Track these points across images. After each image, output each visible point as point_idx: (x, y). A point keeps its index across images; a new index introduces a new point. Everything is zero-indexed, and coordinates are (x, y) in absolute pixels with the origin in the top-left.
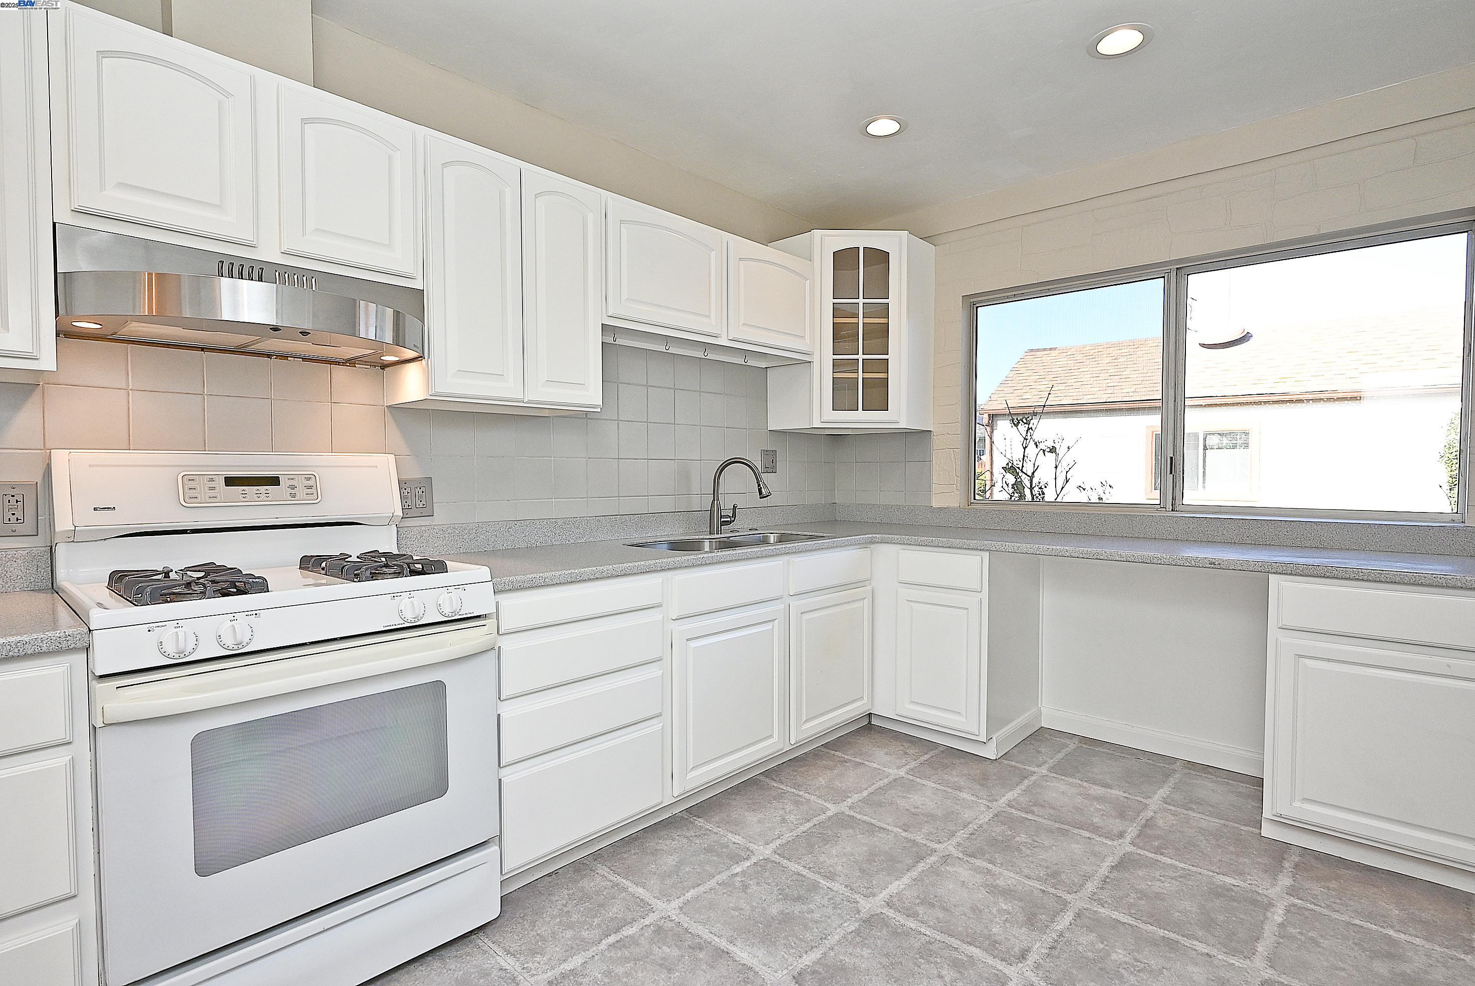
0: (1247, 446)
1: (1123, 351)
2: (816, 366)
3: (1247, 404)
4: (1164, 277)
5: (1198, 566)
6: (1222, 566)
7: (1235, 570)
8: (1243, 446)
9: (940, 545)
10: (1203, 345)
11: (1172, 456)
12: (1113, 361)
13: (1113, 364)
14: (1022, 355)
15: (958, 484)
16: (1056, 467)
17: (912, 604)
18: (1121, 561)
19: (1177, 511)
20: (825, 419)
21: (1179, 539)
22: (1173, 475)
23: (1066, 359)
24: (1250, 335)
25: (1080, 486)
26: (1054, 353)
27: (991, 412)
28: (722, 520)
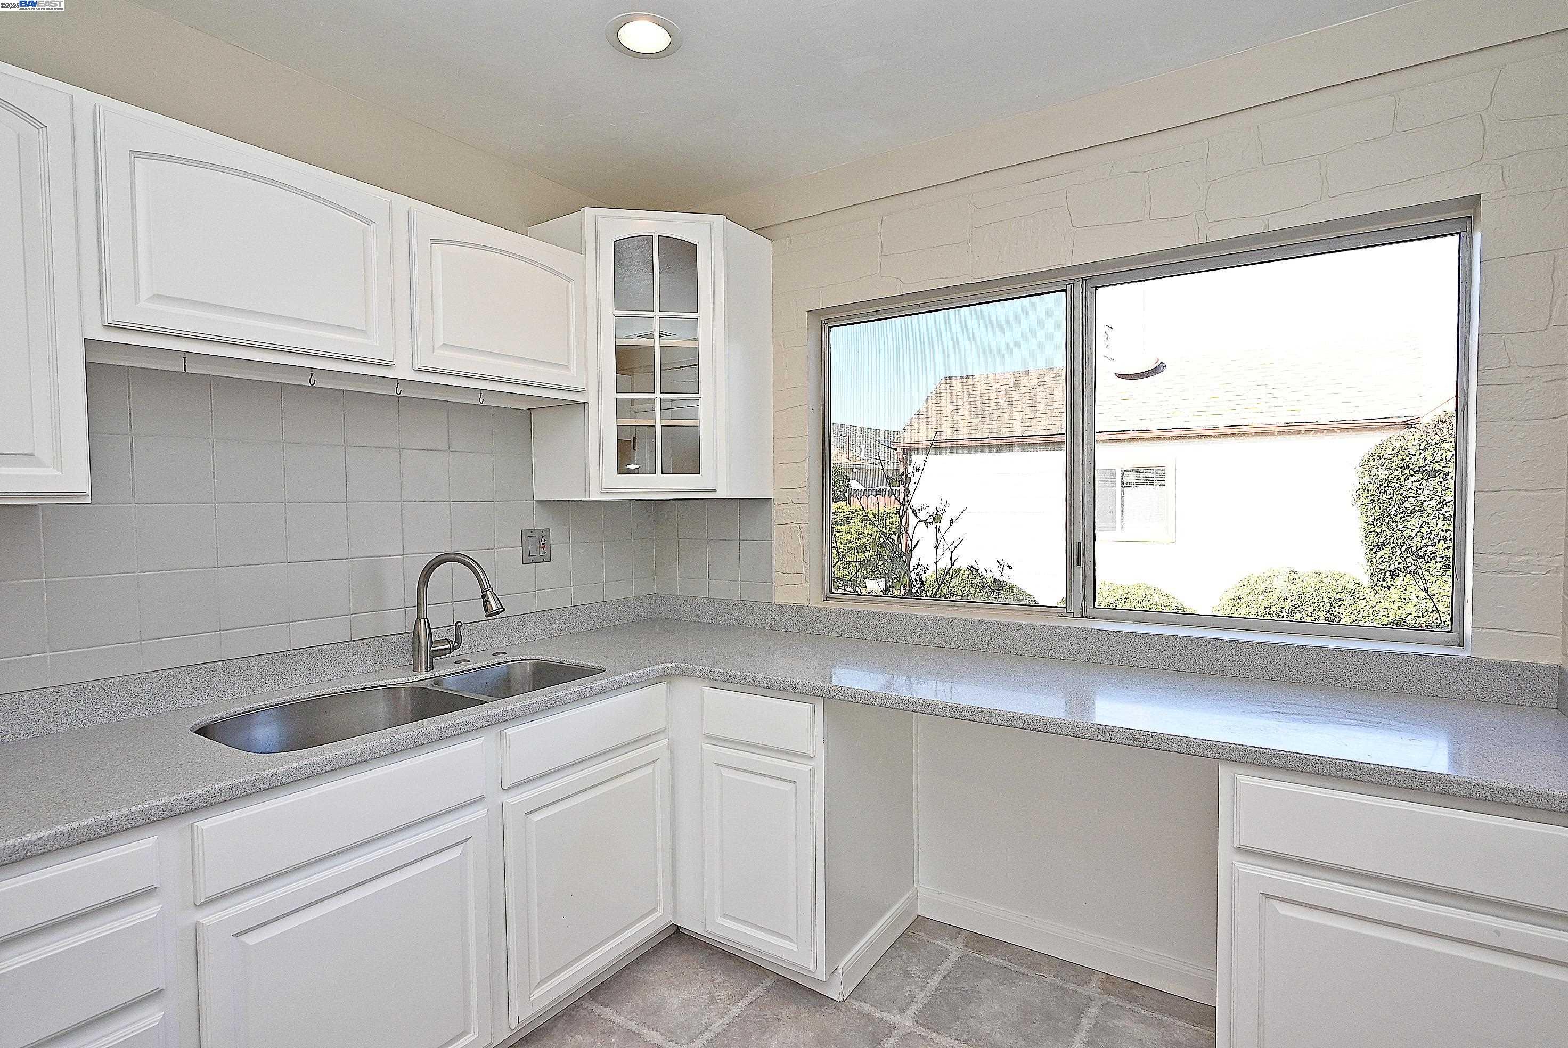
0: (1163, 485)
1: (1040, 380)
2: (592, 409)
3: (1165, 438)
4: (1065, 290)
5: (1114, 741)
6: (1149, 744)
7: (1169, 751)
8: (1159, 483)
9: (756, 684)
10: (1119, 376)
11: (1080, 541)
12: (1030, 391)
13: (1029, 394)
14: (937, 382)
15: (806, 574)
16: (936, 547)
17: (722, 769)
18: (1004, 725)
19: (1086, 617)
20: (607, 485)
21: (1090, 661)
22: (1083, 567)
23: (982, 388)
24: (1164, 366)
25: (972, 567)
26: (970, 381)
27: (905, 446)
28: (432, 649)
